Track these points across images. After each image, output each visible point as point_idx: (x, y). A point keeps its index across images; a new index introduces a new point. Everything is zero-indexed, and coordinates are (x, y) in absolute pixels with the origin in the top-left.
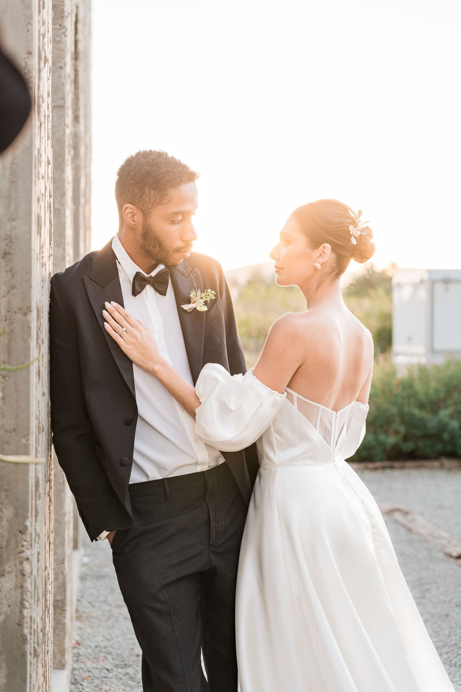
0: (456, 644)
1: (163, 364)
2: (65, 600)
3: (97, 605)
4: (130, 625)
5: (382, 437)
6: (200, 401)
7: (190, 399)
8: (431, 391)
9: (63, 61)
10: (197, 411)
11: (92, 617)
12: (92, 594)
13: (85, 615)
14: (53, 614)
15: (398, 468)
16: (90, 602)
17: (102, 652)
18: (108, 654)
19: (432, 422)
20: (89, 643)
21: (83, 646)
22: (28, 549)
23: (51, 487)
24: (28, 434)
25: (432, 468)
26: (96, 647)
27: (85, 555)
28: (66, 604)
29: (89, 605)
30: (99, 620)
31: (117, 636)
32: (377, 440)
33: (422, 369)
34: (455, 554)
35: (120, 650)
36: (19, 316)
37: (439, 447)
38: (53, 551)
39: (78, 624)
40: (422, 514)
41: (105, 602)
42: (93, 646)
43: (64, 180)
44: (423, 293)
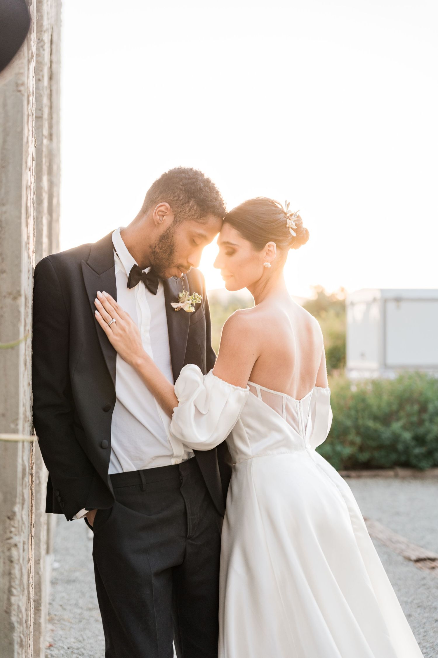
0: (420, 643)
1: (146, 358)
2: (40, 600)
3: (68, 607)
4: (100, 627)
5: (339, 448)
6: (179, 400)
7: (169, 397)
8: (384, 404)
9: (41, 73)
10: (175, 409)
11: (64, 620)
12: (63, 598)
13: (57, 618)
14: (33, 609)
15: (354, 477)
16: (61, 606)
17: (74, 653)
18: (80, 655)
19: (386, 433)
20: (61, 645)
21: (56, 648)
22: (16, 535)
23: (33, 482)
24: (17, 419)
25: (387, 477)
26: (68, 648)
27: (55, 561)
28: (41, 604)
29: (60, 608)
30: (71, 623)
31: (88, 638)
32: (334, 450)
33: (376, 384)
34: (414, 557)
35: (92, 651)
36: (8, 301)
37: (394, 457)
38: (34, 545)
39: (50, 626)
40: (380, 520)
41: (76, 605)
42: (66, 647)
43: (42, 188)
44: (375, 312)
